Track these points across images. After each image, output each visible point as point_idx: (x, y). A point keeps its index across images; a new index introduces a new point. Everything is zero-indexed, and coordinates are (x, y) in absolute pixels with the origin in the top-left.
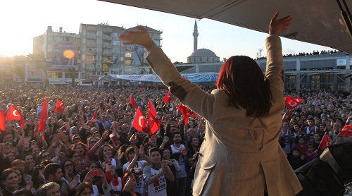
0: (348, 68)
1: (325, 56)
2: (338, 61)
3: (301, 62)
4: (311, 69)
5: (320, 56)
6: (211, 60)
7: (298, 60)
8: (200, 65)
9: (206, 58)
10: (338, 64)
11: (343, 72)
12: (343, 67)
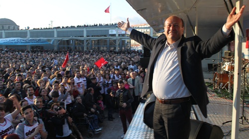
0: (117, 35)
1: (102, 28)
2: (110, 31)
3: (87, 31)
4: (92, 36)
5: (98, 27)
6: (12, 27)
7: (85, 29)
8: (6, 31)
9: (7, 26)
10: (110, 33)
11: (114, 38)
12: (114, 35)
